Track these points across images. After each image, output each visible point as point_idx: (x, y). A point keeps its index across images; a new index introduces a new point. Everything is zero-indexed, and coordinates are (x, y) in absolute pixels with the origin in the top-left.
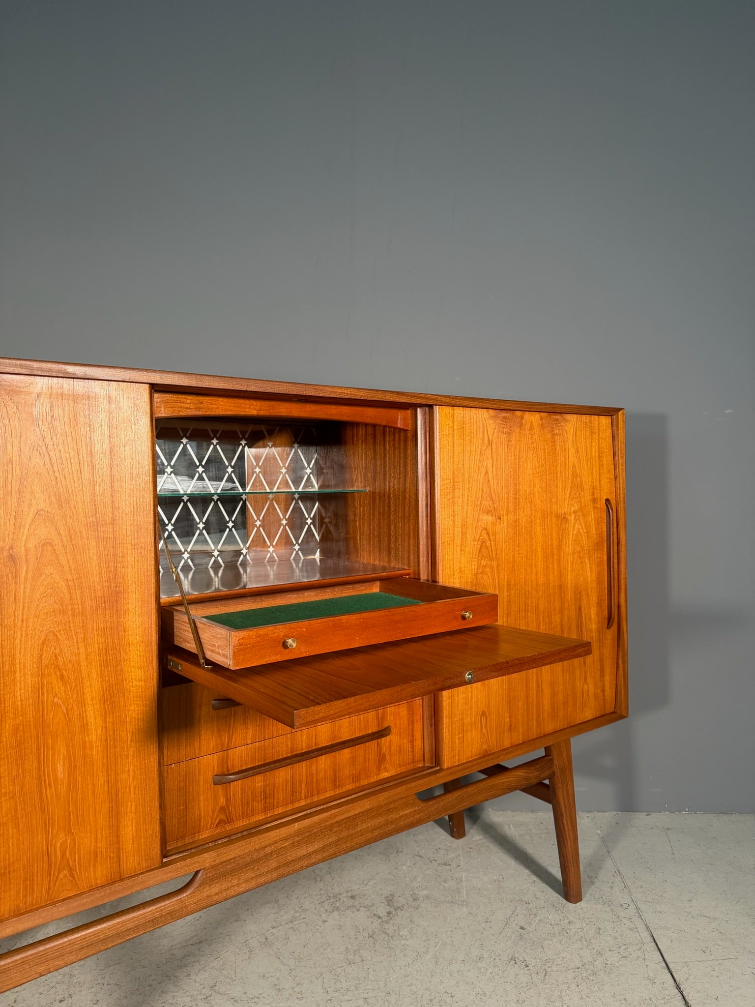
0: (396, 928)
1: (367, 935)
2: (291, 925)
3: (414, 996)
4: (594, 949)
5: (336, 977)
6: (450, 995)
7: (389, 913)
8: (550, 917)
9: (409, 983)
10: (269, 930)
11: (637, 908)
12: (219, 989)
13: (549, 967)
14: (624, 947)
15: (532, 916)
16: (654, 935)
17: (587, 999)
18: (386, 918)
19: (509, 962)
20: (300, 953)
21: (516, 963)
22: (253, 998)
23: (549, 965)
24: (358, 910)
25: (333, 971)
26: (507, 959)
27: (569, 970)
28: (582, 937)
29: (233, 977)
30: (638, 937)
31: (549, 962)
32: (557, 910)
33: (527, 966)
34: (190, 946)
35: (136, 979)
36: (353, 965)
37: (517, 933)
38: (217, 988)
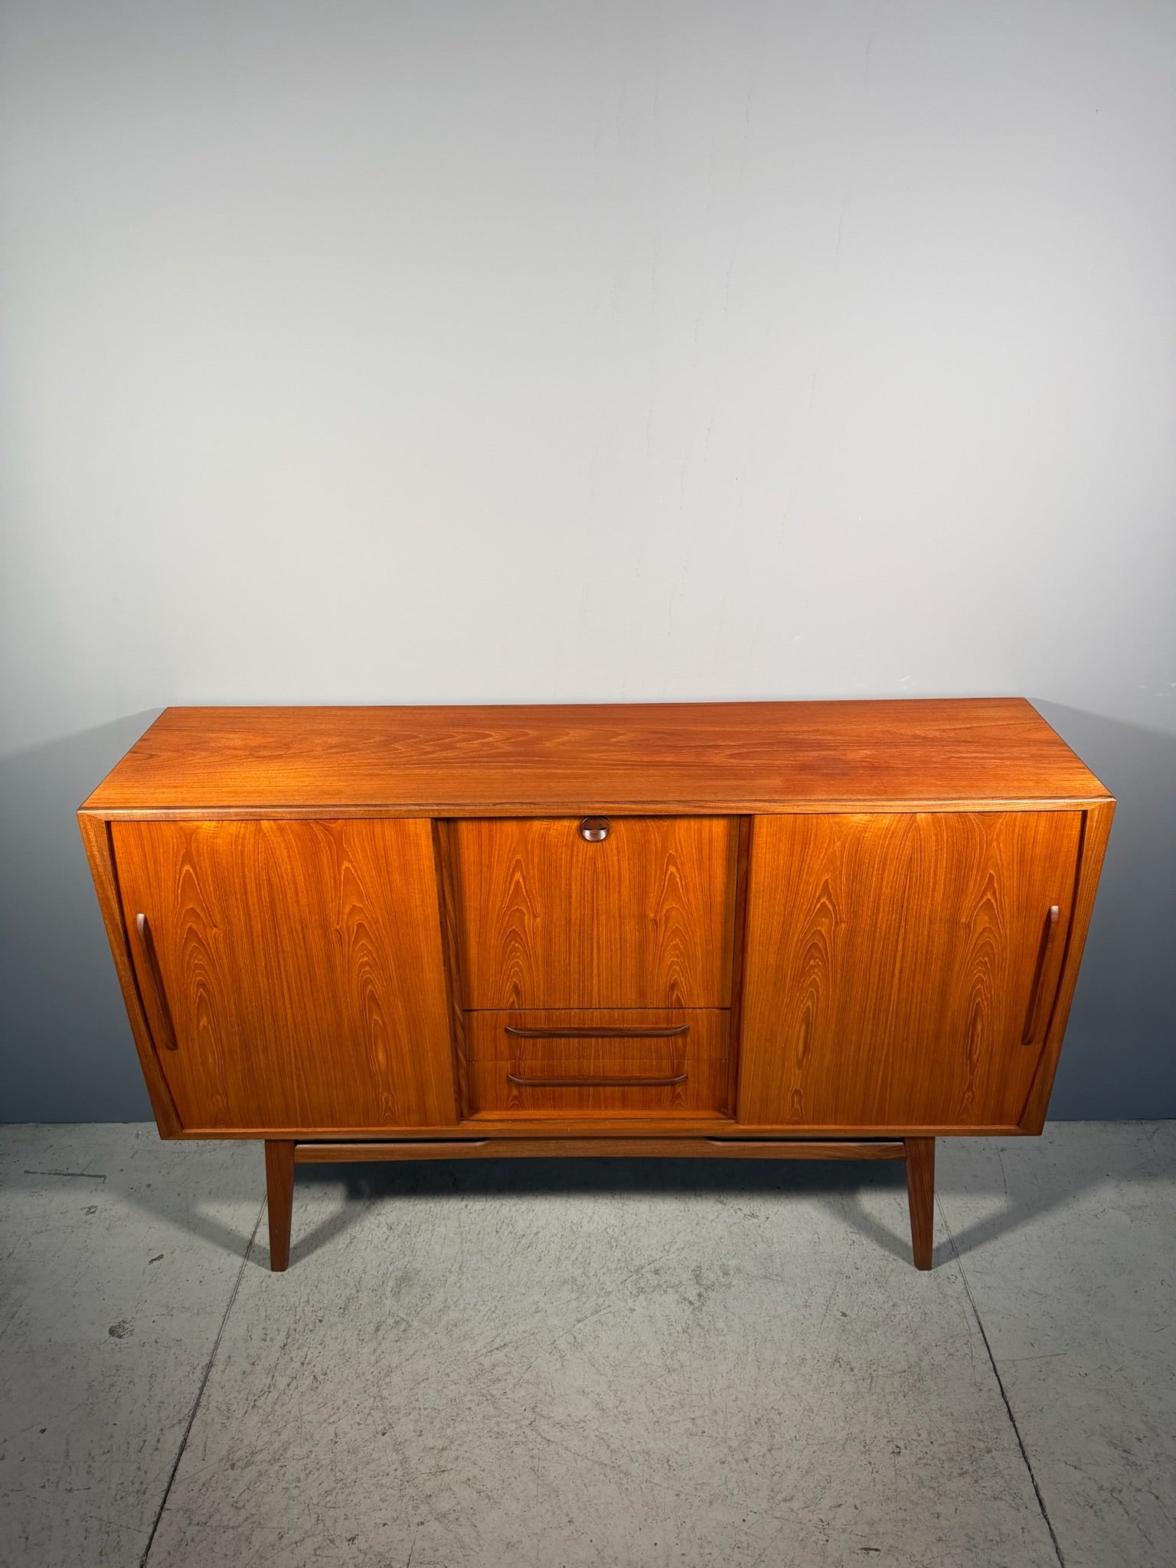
0: (710, 1318)
1: (681, 1330)
2: (596, 1317)
3: (741, 1415)
4: (920, 1344)
5: (658, 1391)
6: (777, 1411)
7: (700, 1295)
8: (873, 1297)
9: (734, 1397)
10: (574, 1325)
11: (965, 1282)
12: (541, 1411)
13: (874, 1371)
14: (951, 1341)
15: (854, 1296)
16: (982, 1322)
17: (914, 1414)
18: (698, 1304)
19: (834, 1364)
20: (615, 1358)
21: (840, 1366)
22: (579, 1423)
23: (874, 1367)
24: (665, 1292)
25: (654, 1382)
26: (831, 1360)
27: (894, 1374)
28: (907, 1328)
29: (552, 1394)
30: (965, 1324)
31: (874, 1364)
32: (880, 1287)
33: (852, 1370)
34: (496, 1351)
35: (451, 1401)
36: (672, 1373)
37: (839, 1322)
38: (538, 1409)
